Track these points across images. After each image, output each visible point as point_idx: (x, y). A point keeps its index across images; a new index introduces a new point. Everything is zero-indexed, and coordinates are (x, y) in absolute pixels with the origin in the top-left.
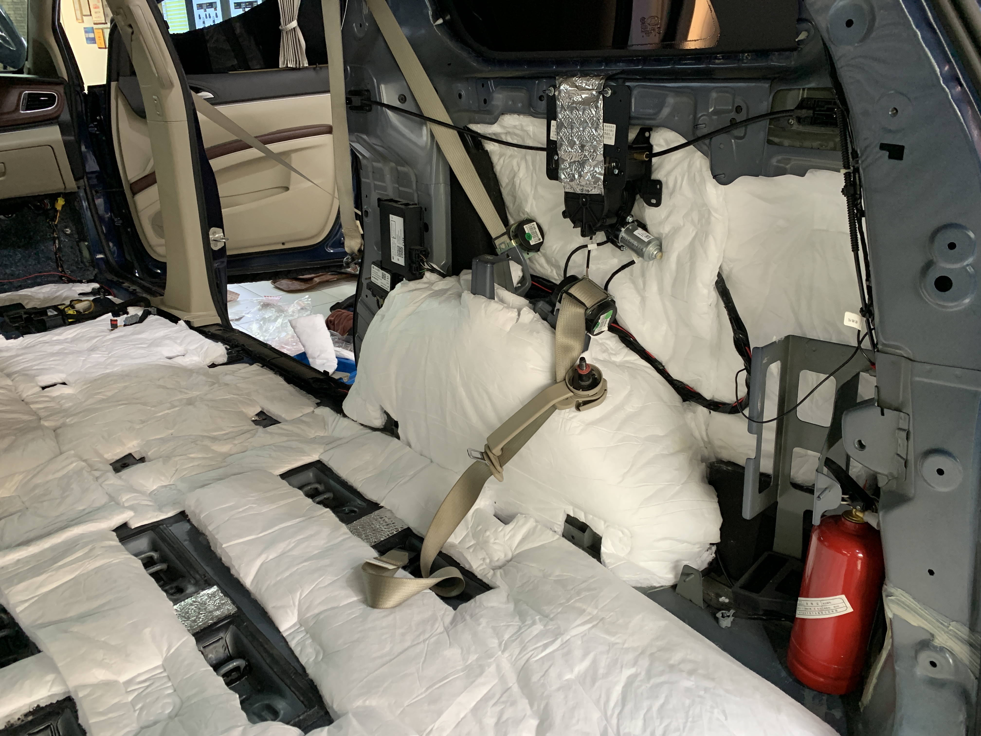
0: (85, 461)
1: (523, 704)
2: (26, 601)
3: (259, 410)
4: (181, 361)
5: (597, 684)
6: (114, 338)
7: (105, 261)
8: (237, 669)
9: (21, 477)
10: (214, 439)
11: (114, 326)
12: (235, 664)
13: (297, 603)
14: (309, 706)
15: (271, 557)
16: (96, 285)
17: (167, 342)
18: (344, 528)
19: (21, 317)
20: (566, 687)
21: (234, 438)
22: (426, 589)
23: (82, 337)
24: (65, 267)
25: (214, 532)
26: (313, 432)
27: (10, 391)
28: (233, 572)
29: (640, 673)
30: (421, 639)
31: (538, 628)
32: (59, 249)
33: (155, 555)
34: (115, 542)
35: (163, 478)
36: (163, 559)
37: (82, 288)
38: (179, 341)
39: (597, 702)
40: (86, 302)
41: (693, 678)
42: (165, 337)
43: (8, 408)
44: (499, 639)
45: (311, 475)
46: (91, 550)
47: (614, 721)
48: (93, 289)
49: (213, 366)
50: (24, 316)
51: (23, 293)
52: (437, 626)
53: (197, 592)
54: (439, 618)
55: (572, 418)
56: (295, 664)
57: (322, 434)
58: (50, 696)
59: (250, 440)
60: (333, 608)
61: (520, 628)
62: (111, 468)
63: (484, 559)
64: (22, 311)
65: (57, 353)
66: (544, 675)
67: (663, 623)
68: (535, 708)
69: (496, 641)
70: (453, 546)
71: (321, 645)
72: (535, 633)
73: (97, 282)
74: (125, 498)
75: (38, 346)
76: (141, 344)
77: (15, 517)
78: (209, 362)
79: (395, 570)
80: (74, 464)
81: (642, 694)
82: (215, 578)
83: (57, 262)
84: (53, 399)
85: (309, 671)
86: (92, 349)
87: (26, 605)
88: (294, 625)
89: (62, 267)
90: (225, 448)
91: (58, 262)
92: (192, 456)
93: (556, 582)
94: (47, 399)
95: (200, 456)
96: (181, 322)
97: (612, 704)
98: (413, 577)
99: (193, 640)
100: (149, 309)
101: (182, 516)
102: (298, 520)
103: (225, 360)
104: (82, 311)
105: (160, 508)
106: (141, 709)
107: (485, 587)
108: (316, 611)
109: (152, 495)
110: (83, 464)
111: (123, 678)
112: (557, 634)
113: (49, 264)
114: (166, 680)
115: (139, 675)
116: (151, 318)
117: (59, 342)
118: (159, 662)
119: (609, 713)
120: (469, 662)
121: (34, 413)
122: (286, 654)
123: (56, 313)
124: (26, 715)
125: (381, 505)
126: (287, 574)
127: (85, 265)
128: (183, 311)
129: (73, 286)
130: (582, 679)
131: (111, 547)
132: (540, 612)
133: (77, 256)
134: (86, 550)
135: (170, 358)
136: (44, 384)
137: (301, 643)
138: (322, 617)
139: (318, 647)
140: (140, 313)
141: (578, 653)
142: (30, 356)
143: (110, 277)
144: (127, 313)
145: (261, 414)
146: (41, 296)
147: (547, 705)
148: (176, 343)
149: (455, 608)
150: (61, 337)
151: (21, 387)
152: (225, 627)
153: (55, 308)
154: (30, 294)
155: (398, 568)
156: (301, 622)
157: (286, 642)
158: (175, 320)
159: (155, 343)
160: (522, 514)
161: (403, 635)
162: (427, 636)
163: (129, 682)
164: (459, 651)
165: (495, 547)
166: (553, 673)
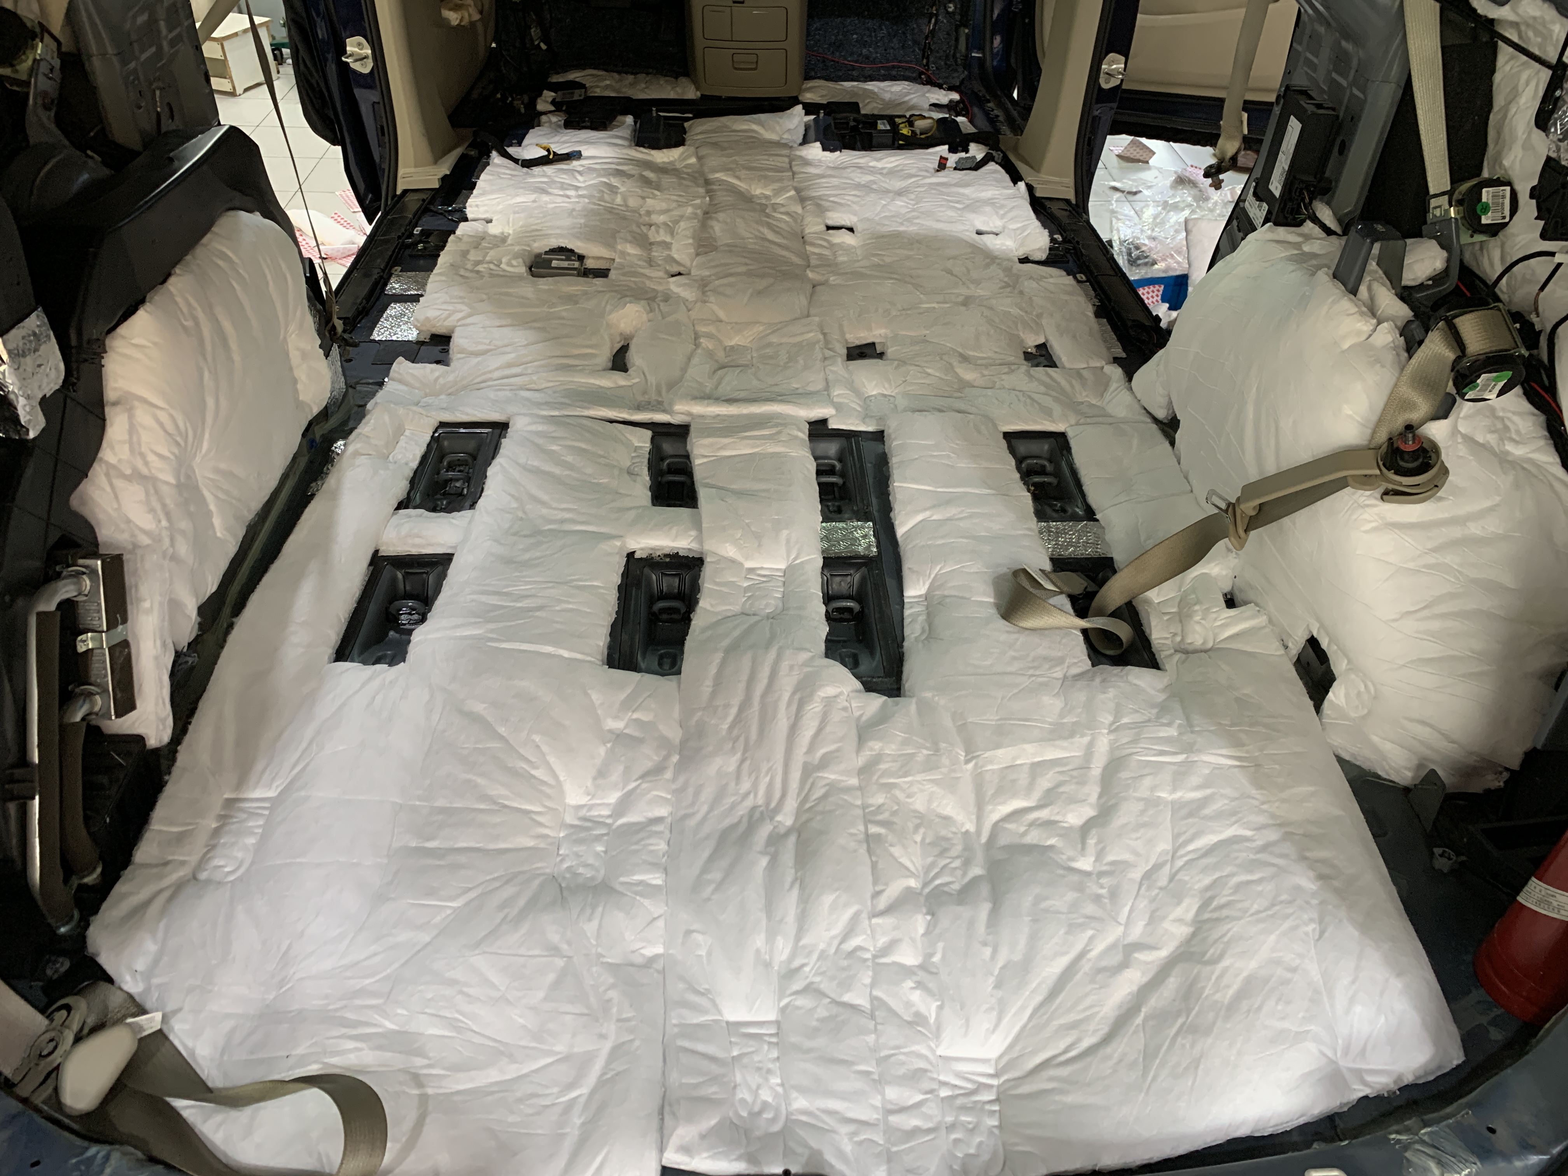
0: (824, 334)
1: (1093, 791)
2: (706, 456)
3: (1041, 340)
4: (989, 241)
5: (1190, 820)
6: (930, 184)
7: (981, 62)
8: (849, 610)
9: (761, 328)
10: (964, 359)
11: (942, 165)
12: (850, 604)
13: (932, 576)
14: (887, 675)
15: (935, 517)
16: (956, 96)
17: (988, 209)
18: (1033, 523)
19: (848, 123)
20: (1152, 803)
21: (986, 366)
22: (1075, 628)
23: (902, 170)
24: (931, 59)
25: (895, 466)
26: (1084, 394)
27: (795, 220)
28: (892, 515)
29: (1254, 841)
30: (1031, 672)
31: (1172, 732)
32: (932, 32)
33: (838, 466)
34: (804, 435)
35: (887, 385)
36: (843, 474)
37: (936, 96)
38: (1002, 212)
39: (1176, 837)
40: (930, 121)
41: (1319, 883)
42: (990, 202)
43: (784, 242)
44: (1115, 717)
45: (1046, 447)
46: (779, 433)
47: (1180, 863)
48: (951, 101)
49: (1024, 260)
50: (852, 124)
51: (870, 87)
52: (1058, 669)
53: (850, 519)
54: (1066, 664)
55: (1368, 506)
56: (898, 633)
57: (1094, 402)
58: (689, 549)
59: (1003, 377)
60: (962, 598)
61: (1149, 721)
62: (845, 351)
63: (1175, 634)
64: (852, 116)
65: (864, 186)
66: (1136, 778)
67: (1337, 812)
68: (1103, 801)
69: (1111, 718)
70: (1148, 602)
71: (930, 625)
72: (1161, 734)
73: (957, 91)
74: (838, 392)
75: (849, 170)
76: (957, 202)
77: (738, 370)
78: (1021, 253)
79: (1055, 594)
80: (812, 334)
81: (1237, 858)
82: (876, 514)
83: (924, 51)
84: (832, 245)
85: (905, 644)
86: (900, 193)
87: (705, 460)
88: (920, 596)
89: (928, 58)
90: (969, 375)
91: (926, 51)
92: (929, 371)
93: (1238, 700)
94: (825, 244)
95: (937, 374)
96: (1022, 185)
97: (1191, 847)
98: (1071, 611)
99: (820, 562)
100: (994, 153)
101: (879, 436)
102: (988, 491)
103: (1043, 256)
104: (918, 132)
105: (864, 418)
106: (749, 597)
107: (1152, 663)
108: (946, 593)
109: (866, 400)
110: (821, 337)
111: (748, 564)
112: (1189, 749)
113: (914, 51)
114: (781, 584)
115: (762, 568)
116: (992, 166)
117: (873, 171)
118: (783, 566)
119: (1182, 852)
120: (1065, 721)
121: (806, 257)
122: (896, 619)
123: (888, 128)
124: (666, 556)
125: (1097, 517)
126: (940, 542)
127: (956, 61)
128: (1032, 167)
129: (929, 91)
130: (1177, 807)
131: (796, 437)
132: (1188, 718)
133: (950, 47)
134: (773, 431)
135: (979, 233)
136: (831, 223)
137: (915, 616)
138: (948, 600)
139: (927, 628)
140: (979, 157)
141: (1195, 780)
142: (835, 181)
143: (978, 87)
144: (967, 151)
145: (1043, 347)
146: (887, 96)
147: (1116, 804)
148: (997, 213)
149: (1093, 665)
150: (879, 165)
151: (809, 219)
152: (858, 566)
153: (891, 119)
154: (876, 90)
155: (1061, 593)
156: (927, 597)
157: (903, 607)
158: (1016, 178)
159: (974, 206)
160: (1257, 605)
161: (1014, 658)
162: (1037, 673)
163: (751, 570)
164: (1063, 705)
165: (1198, 628)
166: (1147, 782)
